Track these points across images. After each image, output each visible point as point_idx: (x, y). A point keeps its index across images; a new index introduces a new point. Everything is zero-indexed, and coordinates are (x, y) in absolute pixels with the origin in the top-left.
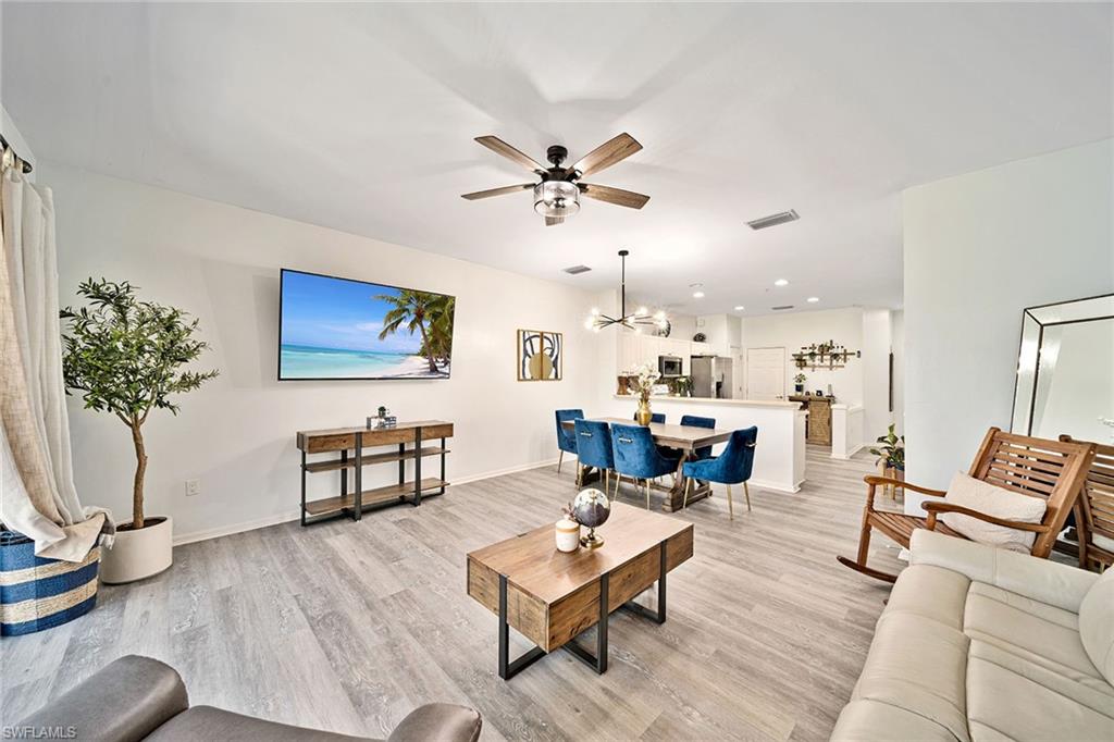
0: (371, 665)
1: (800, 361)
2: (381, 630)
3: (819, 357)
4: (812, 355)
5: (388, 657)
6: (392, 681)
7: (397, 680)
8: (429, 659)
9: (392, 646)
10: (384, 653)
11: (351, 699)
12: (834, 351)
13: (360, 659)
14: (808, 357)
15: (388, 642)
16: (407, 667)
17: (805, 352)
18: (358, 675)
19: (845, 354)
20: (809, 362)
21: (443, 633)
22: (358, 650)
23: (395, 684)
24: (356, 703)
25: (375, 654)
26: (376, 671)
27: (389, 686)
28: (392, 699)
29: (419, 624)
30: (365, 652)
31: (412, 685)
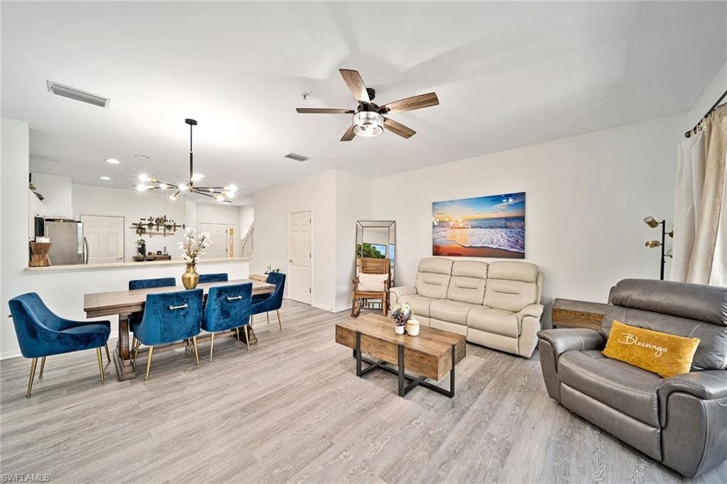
0: (479, 458)
1: (140, 229)
2: (444, 470)
3: (154, 227)
4: (151, 225)
5: (467, 452)
6: (482, 441)
7: (480, 439)
8: (456, 430)
9: (456, 454)
10: (465, 456)
11: (507, 456)
12: (167, 223)
13: (479, 469)
14: (146, 227)
15: (454, 458)
16: (468, 438)
17: (143, 222)
18: (491, 462)
19: (175, 226)
20: (148, 231)
21: (430, 429)
22: (472, 476)
23: (483, 439)
24: (507, 452)
25: (469, 462)
26: (481, 453)
27: (486, 441)
28: (492, 436)
29: (427, 446)
30: (471, 469)
31: (478, 430)
